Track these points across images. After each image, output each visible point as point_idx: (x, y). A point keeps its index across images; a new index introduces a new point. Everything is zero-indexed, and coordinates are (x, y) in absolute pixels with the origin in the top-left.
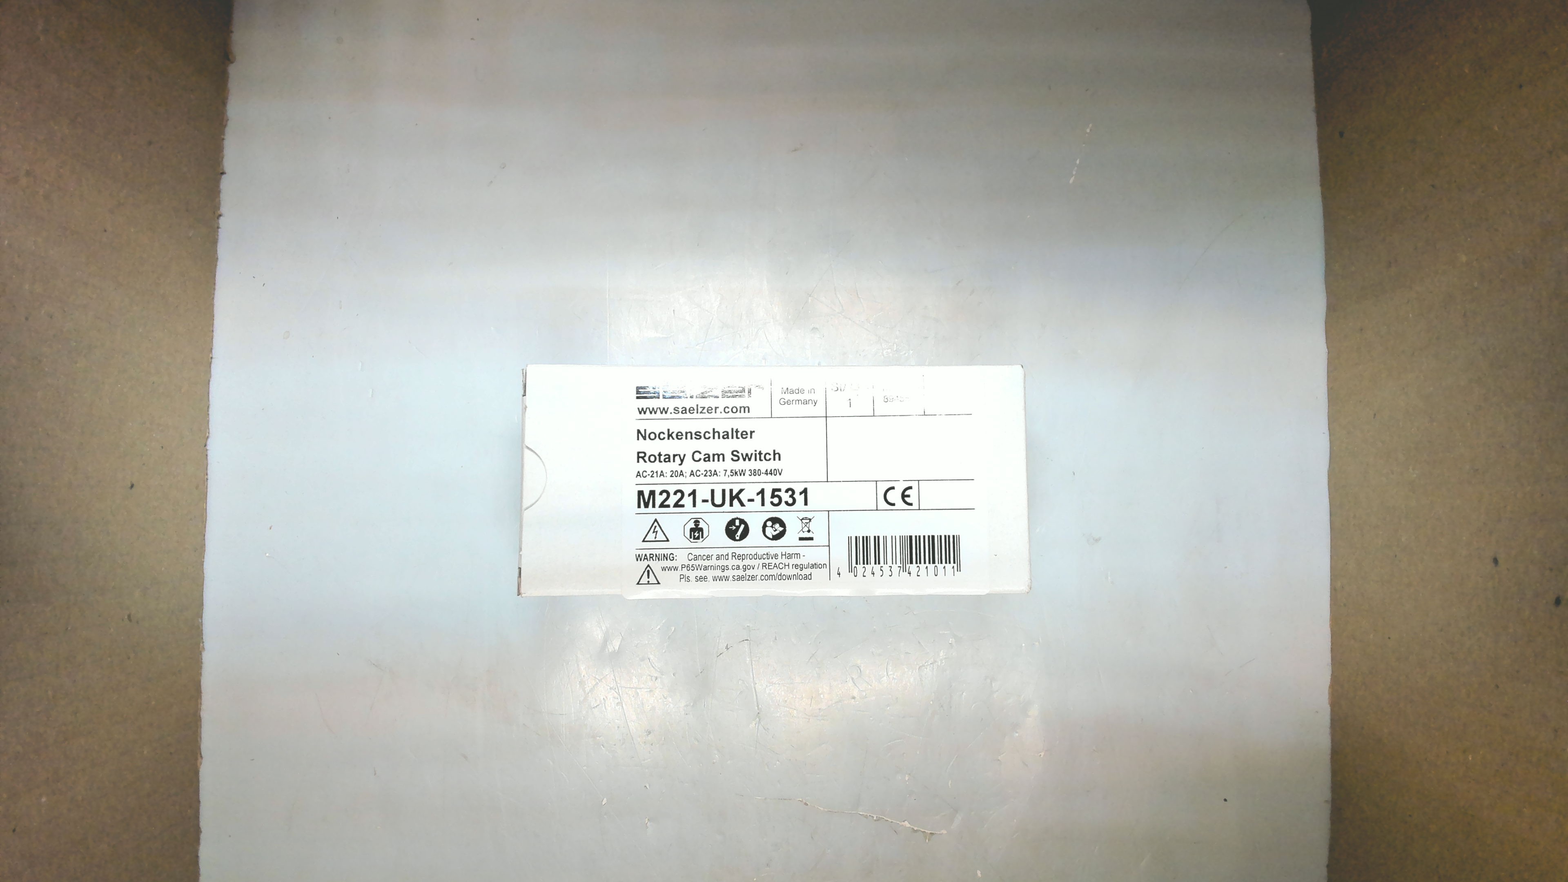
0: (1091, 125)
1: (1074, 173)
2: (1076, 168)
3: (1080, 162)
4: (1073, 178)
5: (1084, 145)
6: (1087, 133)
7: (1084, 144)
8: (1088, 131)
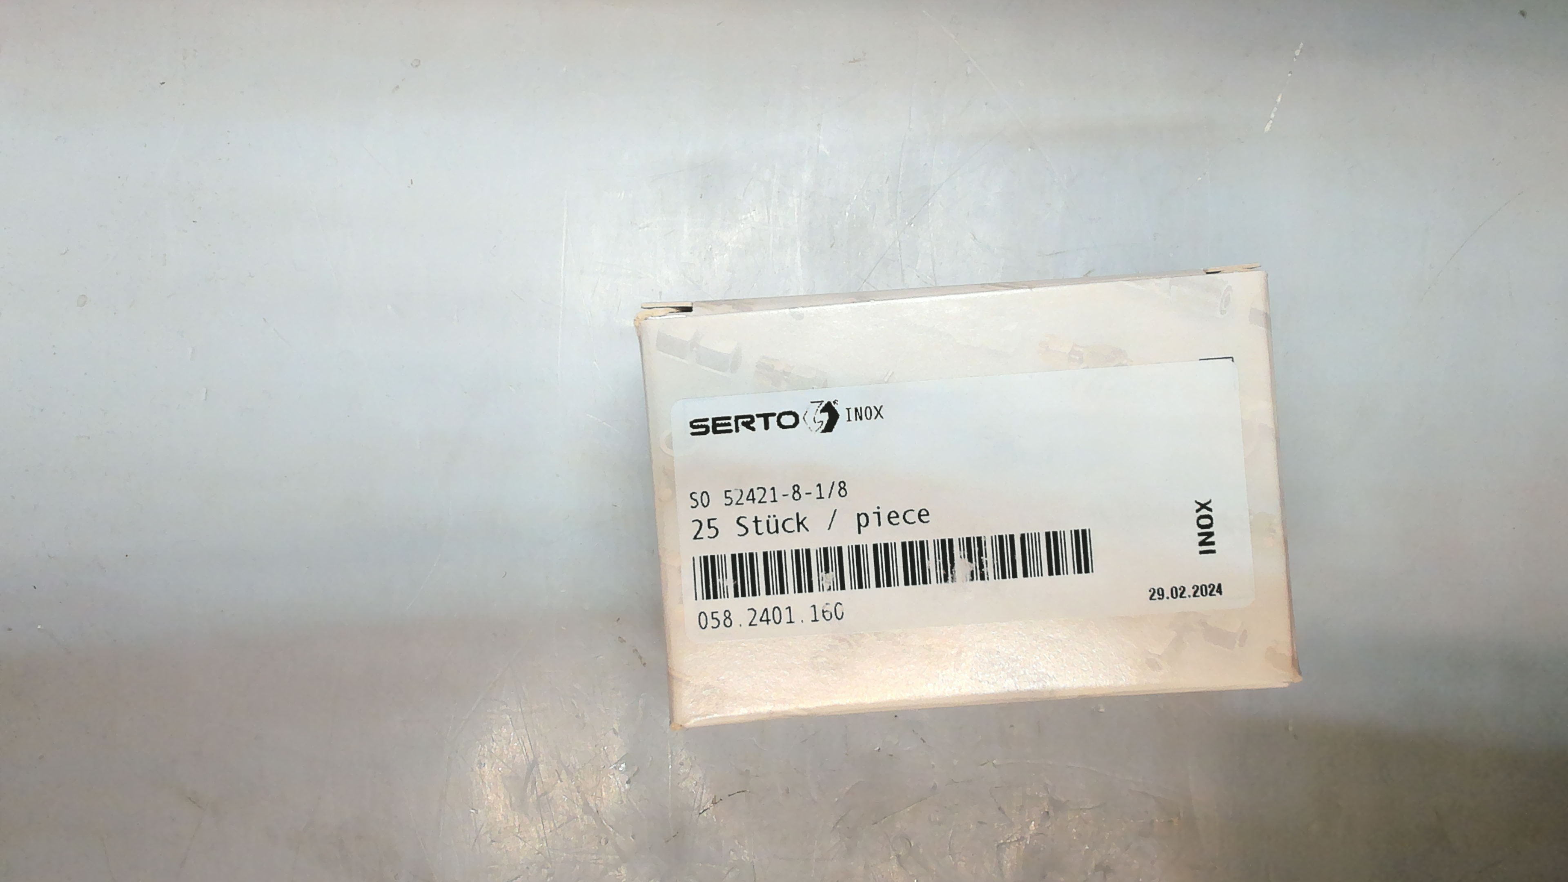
0: (1302, 44)
1: (1273, 116)
2: (1275, 109)
3: (1281, 98)
4: (1271, 122)
5: (1290, 75)
6: (1296, 57)
7: (1290, 72)
8: (1297, 53)
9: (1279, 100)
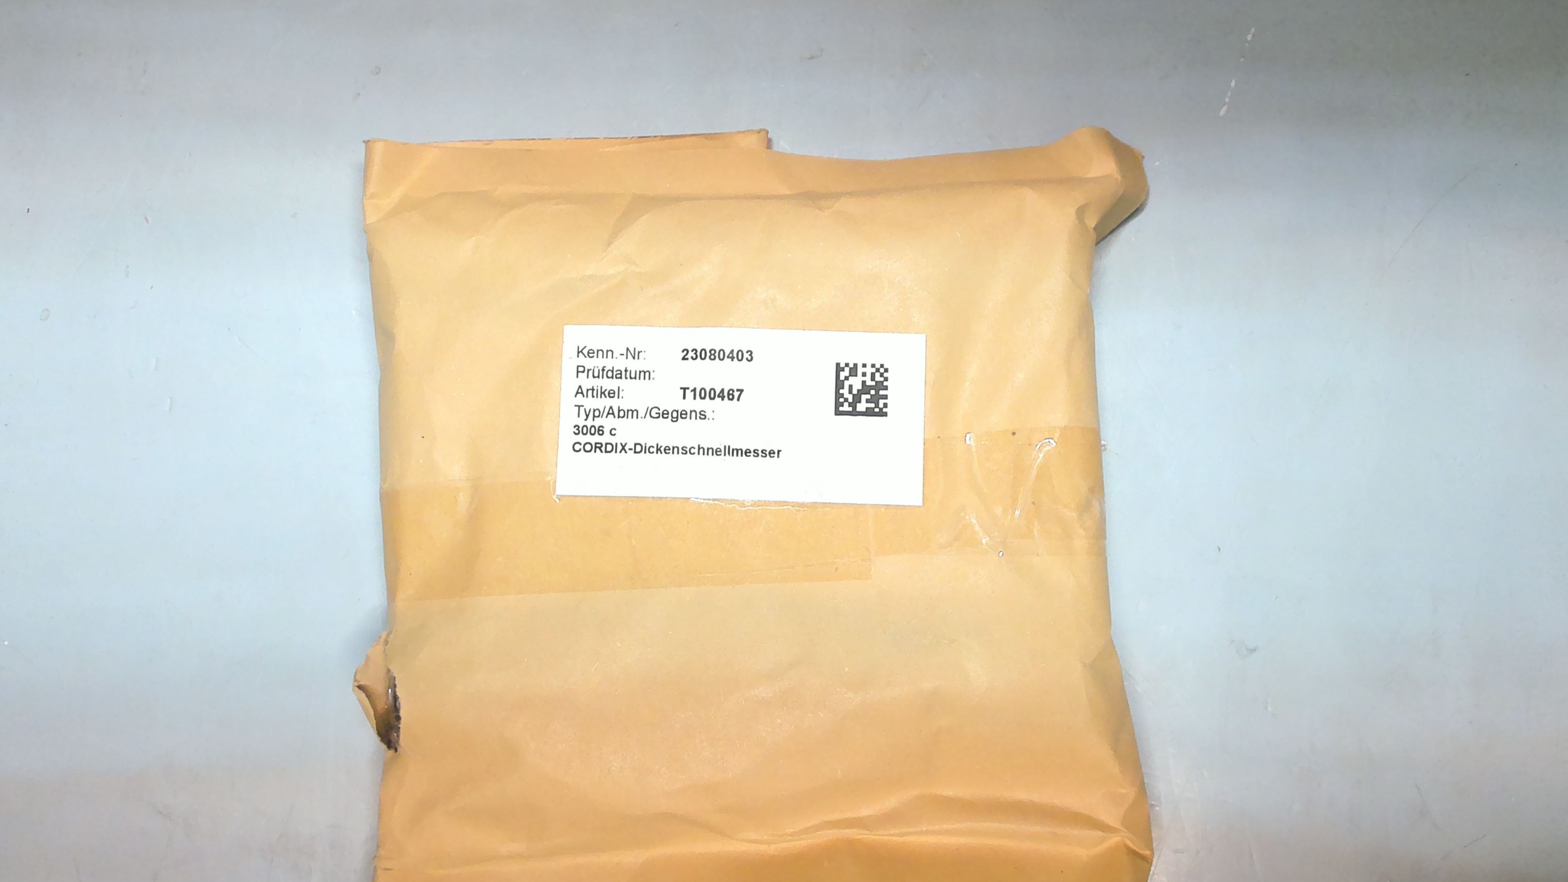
0: (1253, 30)
1: (1227, 100)
2: (1229, 94)
3: (1236, 83)
4: (1226, 106)
5: (1242, 60)
6: (1248, 42)
7: (1243, 57)
8: (1249, 37)
9: (1233, 84)
